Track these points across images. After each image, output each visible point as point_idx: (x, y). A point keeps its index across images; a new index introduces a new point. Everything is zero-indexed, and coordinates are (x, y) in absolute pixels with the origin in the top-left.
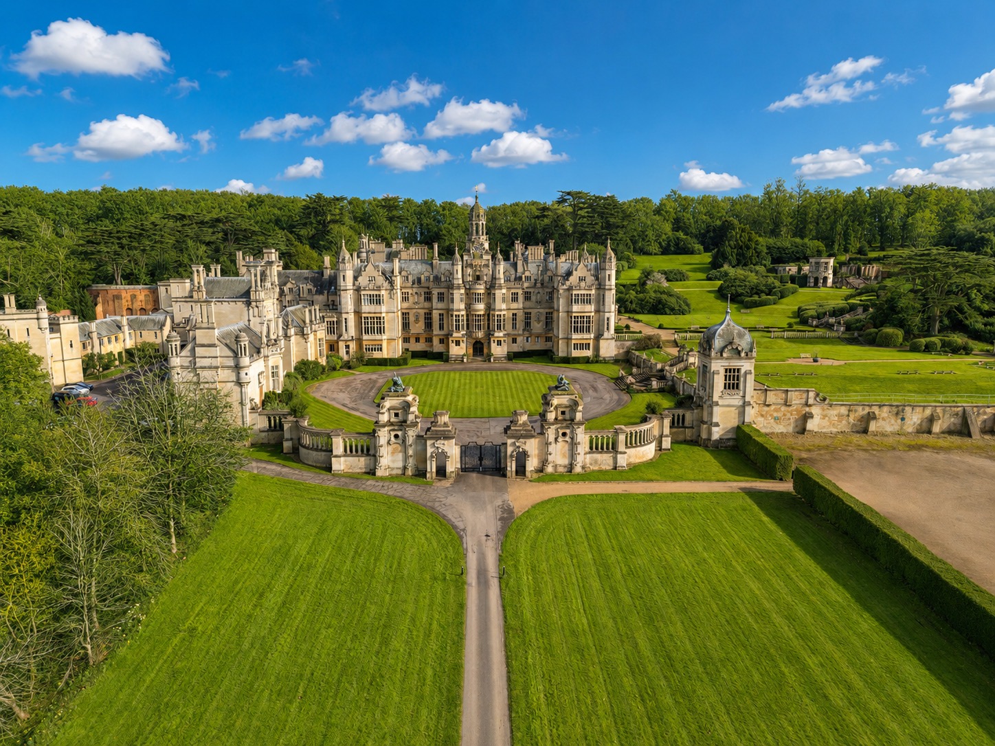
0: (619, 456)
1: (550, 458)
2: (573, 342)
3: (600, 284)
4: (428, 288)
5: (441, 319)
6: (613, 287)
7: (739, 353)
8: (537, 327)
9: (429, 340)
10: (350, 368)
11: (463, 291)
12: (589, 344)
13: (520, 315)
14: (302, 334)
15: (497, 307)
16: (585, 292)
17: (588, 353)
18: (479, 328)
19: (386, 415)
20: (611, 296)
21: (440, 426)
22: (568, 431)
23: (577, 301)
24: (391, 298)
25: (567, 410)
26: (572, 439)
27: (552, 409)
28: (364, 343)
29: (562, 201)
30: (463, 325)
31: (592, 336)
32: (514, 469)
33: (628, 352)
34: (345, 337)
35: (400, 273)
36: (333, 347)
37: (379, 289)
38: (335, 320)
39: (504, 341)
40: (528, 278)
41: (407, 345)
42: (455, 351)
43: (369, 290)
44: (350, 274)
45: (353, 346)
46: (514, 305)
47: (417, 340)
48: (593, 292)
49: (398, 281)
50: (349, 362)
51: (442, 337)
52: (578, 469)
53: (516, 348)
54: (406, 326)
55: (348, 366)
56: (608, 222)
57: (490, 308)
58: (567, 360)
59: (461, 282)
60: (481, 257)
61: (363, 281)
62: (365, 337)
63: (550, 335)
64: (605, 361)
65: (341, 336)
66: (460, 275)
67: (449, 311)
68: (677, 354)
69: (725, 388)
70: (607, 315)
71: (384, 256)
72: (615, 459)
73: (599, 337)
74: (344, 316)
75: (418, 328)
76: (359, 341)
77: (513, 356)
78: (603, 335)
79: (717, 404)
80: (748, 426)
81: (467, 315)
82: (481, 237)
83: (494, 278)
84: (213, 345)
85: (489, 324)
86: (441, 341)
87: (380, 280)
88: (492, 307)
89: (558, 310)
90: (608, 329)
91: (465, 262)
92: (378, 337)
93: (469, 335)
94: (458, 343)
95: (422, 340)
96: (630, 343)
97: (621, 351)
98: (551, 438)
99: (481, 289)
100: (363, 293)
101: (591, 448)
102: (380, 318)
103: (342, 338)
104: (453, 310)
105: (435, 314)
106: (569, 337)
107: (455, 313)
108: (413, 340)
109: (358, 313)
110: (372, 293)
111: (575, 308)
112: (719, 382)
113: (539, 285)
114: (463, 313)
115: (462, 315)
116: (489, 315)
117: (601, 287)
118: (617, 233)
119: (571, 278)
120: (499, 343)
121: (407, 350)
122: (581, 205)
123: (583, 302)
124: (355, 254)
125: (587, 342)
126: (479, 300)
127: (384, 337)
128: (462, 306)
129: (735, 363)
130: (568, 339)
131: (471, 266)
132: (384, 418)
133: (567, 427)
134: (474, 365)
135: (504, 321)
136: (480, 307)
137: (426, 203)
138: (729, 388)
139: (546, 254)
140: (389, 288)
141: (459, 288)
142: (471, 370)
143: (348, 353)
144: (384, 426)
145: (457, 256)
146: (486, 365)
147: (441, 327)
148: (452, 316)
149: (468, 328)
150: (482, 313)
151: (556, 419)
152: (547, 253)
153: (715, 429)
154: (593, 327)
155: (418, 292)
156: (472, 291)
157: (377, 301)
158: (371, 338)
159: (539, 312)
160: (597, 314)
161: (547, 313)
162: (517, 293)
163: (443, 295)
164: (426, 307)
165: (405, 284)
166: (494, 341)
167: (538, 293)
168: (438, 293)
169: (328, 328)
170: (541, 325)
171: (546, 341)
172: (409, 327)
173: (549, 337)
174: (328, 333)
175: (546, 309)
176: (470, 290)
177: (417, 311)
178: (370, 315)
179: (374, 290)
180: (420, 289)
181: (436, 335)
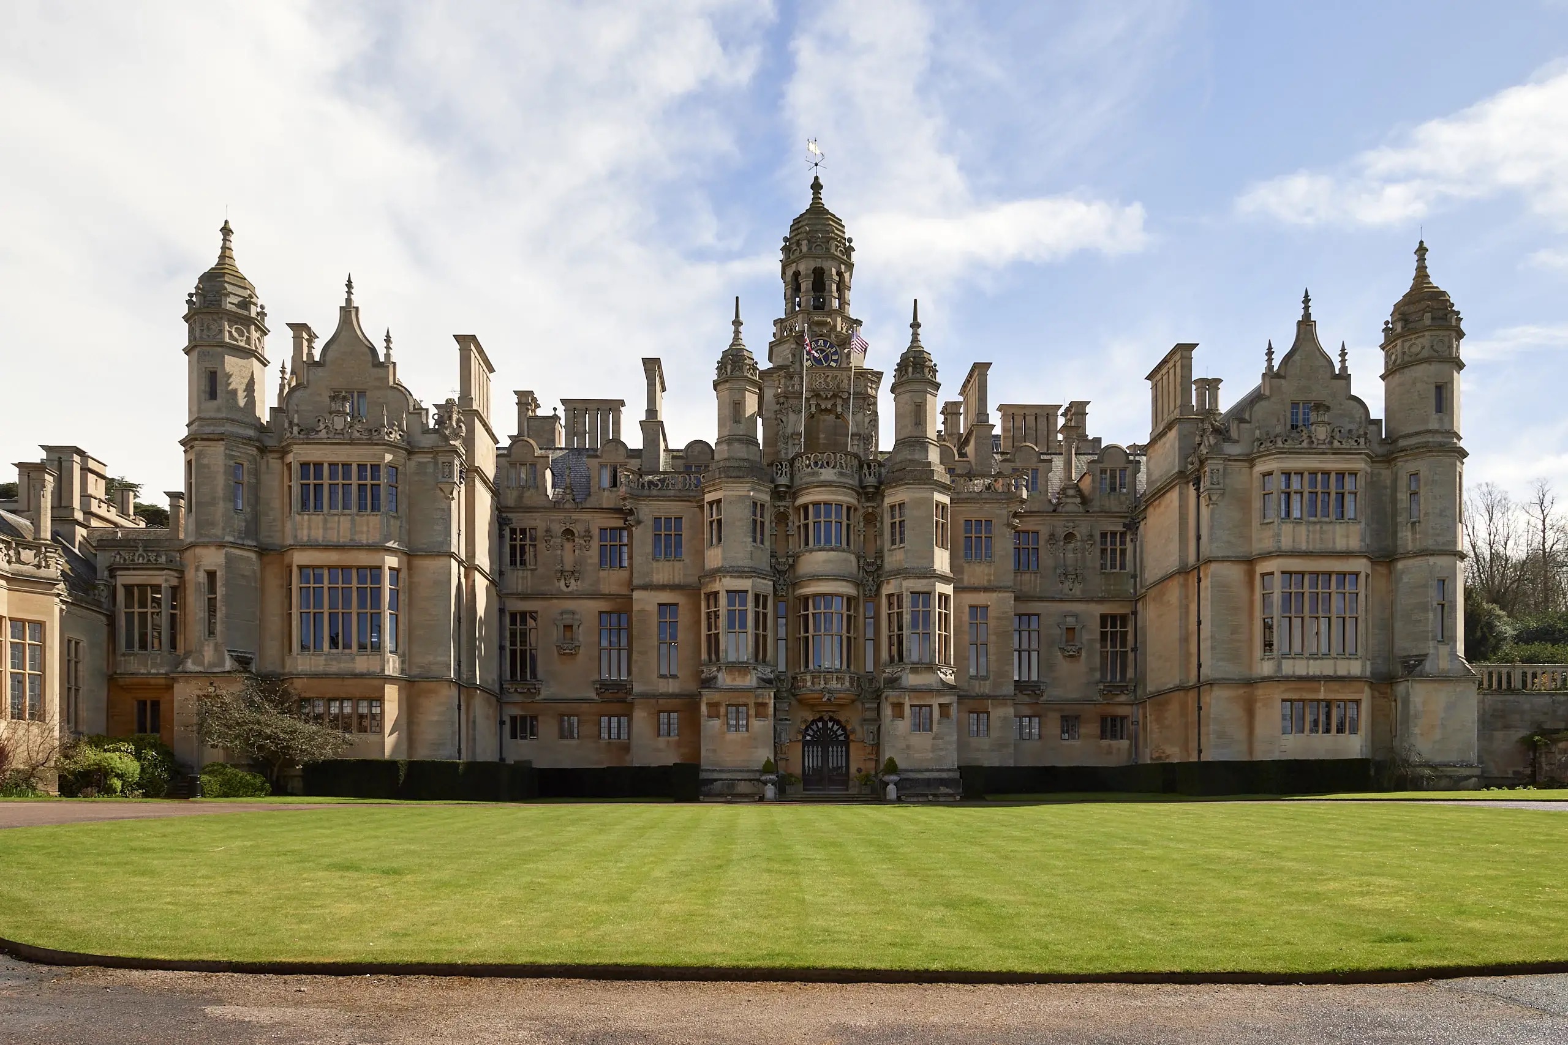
3: (1390, 437)
4: (616, 509)
5: (668, 630)
8: (1068, 676)
11: (761, 493)
12: (1354, 704)
13: (1002, 609)
15: (914, 561)
16: (1334, 463)
17: (1355, 746)
24: (434, 485)
30: (759, 642)
31: (1368, 667)
34: (205, 656)
37: (373, 435)
38: (165, 578)
39: (944, 709)
42: (729, 751)
43: (330, 440)
44: (241, 370)
46: (976, 571)
48: (1364, 465)
51: (667, 704)
53: (987, 754)
54: (521, 664)
57: (875, 577)
59: (753, 454)
62: (304, 661)
63: (1120, 711)
65: (186, 654)
66: (748, 430)
67: (700, 585)
70: (1436, 568)
73: (1393, 675)
74: (207, 558)
75: (571, 678)
78: (1421, 658)
81: (781, 601)
82: (838, 317)
85: (873, 641)
86: (667, 725)
87: (390, 404)
88: (890, 562)
90: (1443, 632)
92: (364, 662)
93: (785, 690)
94: (738, 717)
95: (589, 727)
99: (839, 485)
100: (299, 454)
102: (375, 573)
103: (190, 666)
104: (716, 573)
105: (645, 604)
106: (1265, 671)
107: (729, 583)
108: (548, 727)
109: (277, 554)
110: (341, 454)
111: (1290, 534)
113: (1072, 503)
115: (761, 600)
117: (1400, 449)
119: (1260, 411)
120: (922, 718)
123: (1321, 508)
125: (1346, 693)
126: (831, 535)
127: (397, 664)
128: (760, 558)
130: (1258, 685)
131: (796, 399)
135: (944, 620)
136: (836, 568)
140: (427, 439)
141: (744, 474)
147: (667, 662)
148: (714, 597)
150: (843, 589)
155: (577, 529)
156: (802, 500)
157: (362, 497)
158: (334, 668)
159: (1076, 616)
160: (1382, 570)
161: (1103, 618)
162: (989, 522)
163: (679, 527)
164: (605, 589)
165: (521, 497)
166: (898, 707)
167: (1069, 537)
168: (657, 519)
169: (129, 617)
170: (1081, 667)
171: (1103, 736)
172: (534, 674)
173: (1114, 719)
174: (130, 644)
175: (1101, 601)
176: (795, 496)
177: (570, 605)
178: (332, 558)
179: (352, 443)
180: (585, 516)
181: (645, 696)
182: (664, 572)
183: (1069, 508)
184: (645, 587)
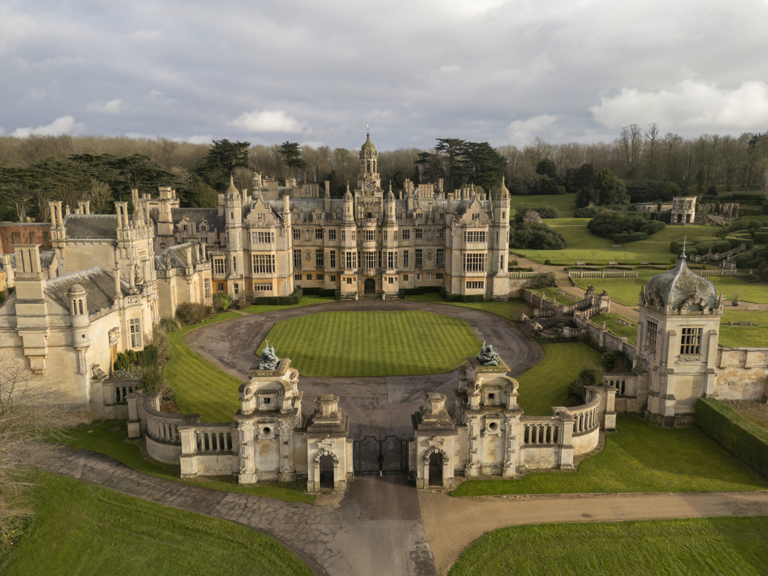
0: (564, 451)
1: (475, 458)
2: (467, 280)
3: (494, 222)
4: (319, 225)
5: (333, 257)
6: (508, 225)
7: (701, 308)
8: (429, 264)
9: (320, 277)
10: (238, 308)
11: (354, 229)
12: (483, 282)
13: (411, 251)
14: (183, 274)
15: (389, 245)
16: (479, 230)
17: (482, 291)
18: (371, 265)
19: (254, 401)
20: (505, 234)
21: (326, 418)
22: (498, 422)
23: (470, 240)
24: (281, 235)
25: (496, 392)
26: (503, 431)
27: (476, 392)
28: (254, 281)
29: (441, 147)
30: (354, 263)
31: (486, 274)
32: (427, 477)
33: (522, 291)
34: (234, 275)
35: (291, 210)
36: (222, 286)
37: (268, 226)
38: (223, 258)
39: (396, 278)
40: (419, 215)
41: (299, 282)
42: (347, 288)
43: (259, 227)
44: (238, 212)
45: (242, 284)
46: (405, 243)
47: (309, 277)
48: (486, 230)
49: (289, 219)
50: (237, 301)
51: (333, 274)
52: (511, 472)
53: (408, 285)
54: (297, 262)
55: (236, 305)
56: (482, 166)
57: (381, 246)
58: (460, 298)
59: (352, 219)
60: (373, 194)
61: (252, 217)
62: (255, 275)
63: (441, 272)
64: (499, 300)
65: (229, 274)
66: (351, 213)
67: (341, 248)
68: (583, 297)
69: (682, 352)
70: (501, 252)
71: (276, 194)
72: (558, 455)
73: (492, 275)
74: (233, 254)
75: (309, 266)
76: (249, 279)
77: (404, 293)
78: (497, 272)
79: (672, 372)
80: (710, 399)
81: (359, 253)
82: (373, 175)
83: (385, 215)
84: (40, 301)
85: (380, 262)
86: (333, 279)
87: (270, 217)
88: (384, 244)
89: (451, 249)
90: (502, 267)
91: (356, 201)
92: (268, 275)
93: (360, 273)
94: (349, 281)
95: (314, 277)
96: (524, 281)
97: (515, 289)
98: (476, 432)
99: (372, 226)
100: (252, 230)
101: (526, 440)
102: (270, 256)
103: (231, 277)
104: (344, 248)
105: (327, 251)
106: (463, 275)
107: (347, 251)
108: (304, 277)
109: (247, 251)
110: (261, 230)
111: (469, 246)
112: (675, 344)
113: (430, 222)
114: (355, 250)
115: (354, 253)
116: (380, 253)
117: (495, 225)
118: (491, 176)
119: (465, 216)
120: (391, 281)
121: (299, 287)
122: (458, 152)
123: (476, 239)
124: (245, 192)
125: (480, 280)
126: (370, 238)
127: (275, 275)
128: (354, 244)
129: (694, 322)
130: (462, 278)
131: (362, 204)
132: (250, 405)
133: (497, 416)
134: (367, 304)
135: (396, 258)
136: (372, 246)
137: (321, 149)
138: (687, 352)
139: (435, 192)
140: (279, 225)
141: (350, 225)
142: (362, 309)
143: (236, 291)
144: (249, 417)
145: (349, 193)
146: (377, 304)
147: (333, 264)
148: (343, 253)
149: (359, 266)
150: (373, 250)
151: (482, 404)
152: (437, 192)
153: (669, 403)
154: (486, 264)
155: (310, 230)
156: (364, 229)
157: (266, 239)
158: (261, 277)
159: (431, 250)
160: (491, 251)
161: (438, 250)
162: (409, 231)
163: (335, 232)
164: (317, 244)
165: (296, 222)
166: (386, 279)
167: (430, 230)
168: (330, 231)
169: (216, 266)
170: (432, 262)
171: (437, 278)
172: (300, 264)
173: (440, 274)
174: (217, 272)
175: (437, 246)
176: (362, 228)
177: (309, 248)
178: (260, 253)
179: (263, 228)
180: (312, 227)
181: (327, 272)
182: (332, 243)
183: (429, 223)
184: (327, 247)
